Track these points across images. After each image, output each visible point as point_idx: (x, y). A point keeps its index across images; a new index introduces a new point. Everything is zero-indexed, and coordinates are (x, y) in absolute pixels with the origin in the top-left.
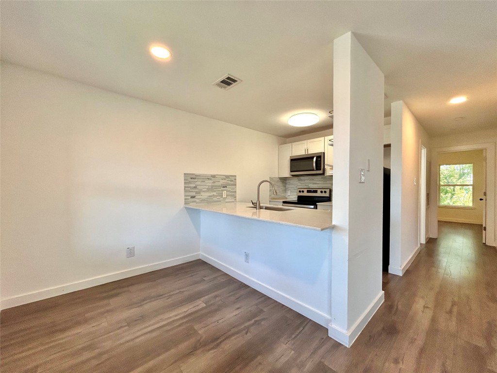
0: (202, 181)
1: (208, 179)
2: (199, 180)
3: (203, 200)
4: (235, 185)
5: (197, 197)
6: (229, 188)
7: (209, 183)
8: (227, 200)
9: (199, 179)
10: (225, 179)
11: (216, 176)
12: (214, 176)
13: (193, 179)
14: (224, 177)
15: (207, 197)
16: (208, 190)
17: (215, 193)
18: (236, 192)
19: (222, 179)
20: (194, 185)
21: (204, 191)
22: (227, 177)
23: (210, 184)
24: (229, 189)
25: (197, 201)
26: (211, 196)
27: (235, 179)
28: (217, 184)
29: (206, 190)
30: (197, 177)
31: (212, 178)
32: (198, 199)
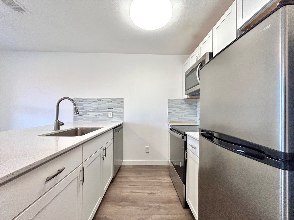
0: (88, 104)
1: (94, 101)
2: (86, 103)
3: (89, 119)
4: (123, 107)
5: (84, 116)
6: (115, 109)
7: (96, 105)
8: (113, 120)
9: (86, 102)
10: (111, 102)
11: (102, 99)
12: (100, 100)
13: (81, 102)
14: (110, 100)
15: (92, 116)
16: (94, 111)
17: (101, 114)
18: (123, 113)
19: (108, 102)
20: (82, 107)
21: (90, 111)
22: (114, 100)
23: (96, 106)
24: (115, 110)
25: (84, 119)
26: (97, 116)
27: (123, 102)
28: (103, 106)
29: (92, 110)
30: (84, 100)
31: (98, 101)
32: (85, 117)
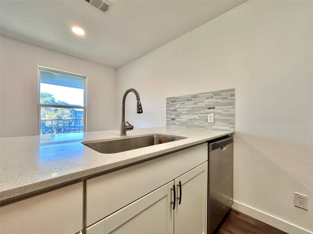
0: (182, 104)
1: (188, 100)
2: (178, 103)
3: (182, 124)
4: (233, 104)
5: (177, 120)
6: (218, 109)
7: (190, 104)
8: (214, 127)
9: (178, 101)
10: (212, 97)
11: (199, 96)
12: (195, 96)
13: (174, 102)
14: (211, 95)
15: (186, 120)
16: (188, 113)
17: (196, 117)
18: (233, 115)
19: (207, 98)
20: (174, 108)
21: (183, 114)
22: (216, 94)
23: (190, 106)
24: (219, 111)
25: (177, 123)
26: (191, 120)
27: (233, 95)
28: (199, 105)
29: (185, 112)
30: (177, 100)
31: (193, 99)
32: (178, 121)
